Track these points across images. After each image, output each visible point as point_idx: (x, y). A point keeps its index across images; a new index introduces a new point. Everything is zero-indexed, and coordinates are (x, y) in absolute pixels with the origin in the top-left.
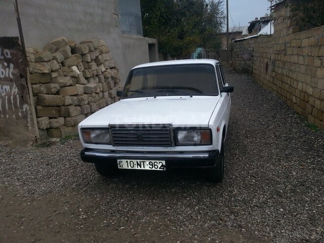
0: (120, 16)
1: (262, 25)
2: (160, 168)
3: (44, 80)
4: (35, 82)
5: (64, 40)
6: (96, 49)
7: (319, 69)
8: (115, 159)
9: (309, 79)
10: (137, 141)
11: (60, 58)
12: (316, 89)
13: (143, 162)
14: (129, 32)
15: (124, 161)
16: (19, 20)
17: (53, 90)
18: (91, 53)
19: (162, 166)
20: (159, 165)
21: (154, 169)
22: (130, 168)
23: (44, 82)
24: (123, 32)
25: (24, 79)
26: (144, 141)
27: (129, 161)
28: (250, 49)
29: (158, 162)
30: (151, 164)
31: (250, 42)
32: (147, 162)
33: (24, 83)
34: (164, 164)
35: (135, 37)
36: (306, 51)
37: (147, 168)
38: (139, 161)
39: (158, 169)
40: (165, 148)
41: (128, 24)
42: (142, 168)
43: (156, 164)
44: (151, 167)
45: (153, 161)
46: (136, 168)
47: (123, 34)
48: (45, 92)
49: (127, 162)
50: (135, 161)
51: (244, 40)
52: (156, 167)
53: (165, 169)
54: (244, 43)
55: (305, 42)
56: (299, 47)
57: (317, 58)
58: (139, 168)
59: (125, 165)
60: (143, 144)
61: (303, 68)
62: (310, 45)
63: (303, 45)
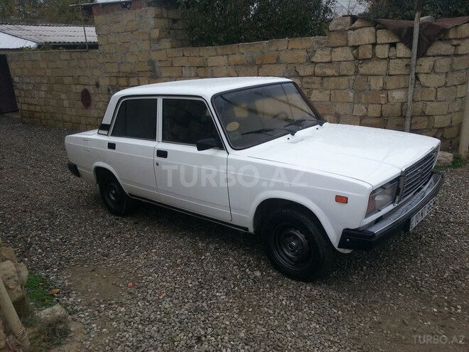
36: (222, 72)
62: (232, 64)
63: (210, 64)
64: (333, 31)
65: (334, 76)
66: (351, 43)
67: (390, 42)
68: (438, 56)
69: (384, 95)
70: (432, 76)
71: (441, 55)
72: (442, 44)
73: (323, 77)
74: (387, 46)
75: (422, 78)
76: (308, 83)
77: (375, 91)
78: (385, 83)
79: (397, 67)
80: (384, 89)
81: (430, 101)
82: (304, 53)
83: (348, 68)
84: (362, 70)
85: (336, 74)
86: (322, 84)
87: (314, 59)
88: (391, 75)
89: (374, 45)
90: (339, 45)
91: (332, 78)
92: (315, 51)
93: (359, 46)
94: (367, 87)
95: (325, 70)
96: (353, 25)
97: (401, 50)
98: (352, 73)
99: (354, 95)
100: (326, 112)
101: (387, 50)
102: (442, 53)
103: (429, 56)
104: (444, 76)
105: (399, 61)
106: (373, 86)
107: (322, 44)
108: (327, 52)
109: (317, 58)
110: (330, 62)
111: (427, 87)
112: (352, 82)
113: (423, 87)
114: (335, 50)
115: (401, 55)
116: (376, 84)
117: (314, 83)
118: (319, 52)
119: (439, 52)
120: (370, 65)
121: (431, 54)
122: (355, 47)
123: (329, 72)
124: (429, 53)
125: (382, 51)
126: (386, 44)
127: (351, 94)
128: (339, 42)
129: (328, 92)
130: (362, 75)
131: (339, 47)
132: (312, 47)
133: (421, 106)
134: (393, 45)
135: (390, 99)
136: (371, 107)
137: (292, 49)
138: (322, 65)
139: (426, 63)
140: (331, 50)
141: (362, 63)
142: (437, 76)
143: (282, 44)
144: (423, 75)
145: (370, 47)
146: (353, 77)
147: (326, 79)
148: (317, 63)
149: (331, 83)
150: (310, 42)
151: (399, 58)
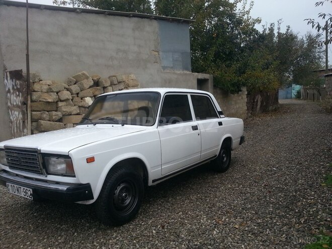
0: (160, 53)
3: (49, 108)
4: (38, 109)
5: (84, 74)
6: (119, 82)
11: (75, 90)
14: (172, 68)
16: (27, 55)
17: (54, 117)
18: (114, 86)
23: (49, 110)
24: (164, 68)
25: (25, 106)
33: (25, 109)
35: (179, 72)
41: (172, 60)
47: (164, 70)
48: (47, 119)
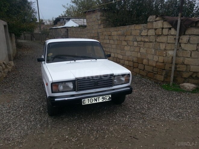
1: (66, 21)
2: (108, 100)
7: (126, 46)
8: (80, 99)
9: (119, 51)
10: (95, 86)
12: (125, 56)
13: (99, 98)
15: (86, 99)
19: (110, 98)
20: (107, 98)
21: (104, 101)
22: (90, 103)
26: (99, 85)
27: (89, 99)
28: (61, 34)
29: (107, 96)
30: (103, 98)
31: (62, 30)
32: (101, 97)
34: (110, 97)
36: (115, 38)
37: (101, 101)
38: (96, 98)
39: (107, 100)
40: (109, 88)
42: (98, 102)
43: (106, 97)
44: (103, 100)
45: (104, 96)
46: (94, 102)
49: (88, 100)
50: (93, 98)
51: (58, 28)
52: (106, 99)
53: (111, 100)
54: (58, 30)
55: (114, 33)
56: (109, 35)
57: (124, 41)
58: (96, 102)
59: (87, 102)
60: (96, 88)
61: (114, 46)
62: (118, 35)
63: (112, 35)
64: (149, 22)
65: (148, 42)
66: (154, 27)
67: (168, 27)
68: (192, 35)
69: (165, 52)
70: (189, 45)
71: (194, 35)
72: (195, 29)
73: (145, 42)
74: (167, 29)
75: (182, 45)
76: (139, 44)
77: (162, 50)
78: (165, 47)
79: (171, 39)
80: (165, 50)
81: (187, 57)
82: (139, 31)
83: (152, 39)
84: (157, 40)
85: (149, 41)
86: (144, 45)
87: (142, 34)
88: (168, 43)
89: (163, 28)
90: (151, 28)
91: (147, 43)
92: (142, 30)
93: (157, 29)
94: (159, 48)
95: (145, 39)
96: (156, 19)
97: (173, 31)
98: (154, 41)
99: (154, 51)
100: (144, 58)
101: (167, 31)
102: (195, 34)
103: (187, 35)
104: (196, 45)
105: (172, 37)
106: (161, 48)
107: (145, 27)
108: (146, 31)
109: (143, 34)
110: (147, 36)
111: (186, 50)
112: (154, 45)
113: (183, 50)
114: (149, 30)
115: (173, 34)
116: (162, 46)
117: (141, 44)
118: (144, 31)
119: (193, 33)
120: (161, 38)
121: (187, 34)
122: (156, 29)
123: (147, 40)
124: (186, 33)
125: (165, 32)
126: (167, 28)
127: (153, 51)
128: (151, 27)
129: (146, 49)
130: (158, 42)
131: (150, 29)
132: (141, 29)
133: (182, 60)
134: (170, 29)
135: (167, 55)
136: (160, 57)
137: (136, 29)
138: (144, 36)
139: (185, 39)
140: (148, 30)
141: (157, 37)
142: (191, 45)
143: (133, 27)
144: (183, 44)
145: (161, 29)
146: (155, 43)
147: (145, 43)
148: (143, 36)
149: (147, 45)
150: (141, 26)
151: (172, 35)
